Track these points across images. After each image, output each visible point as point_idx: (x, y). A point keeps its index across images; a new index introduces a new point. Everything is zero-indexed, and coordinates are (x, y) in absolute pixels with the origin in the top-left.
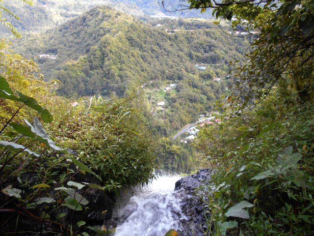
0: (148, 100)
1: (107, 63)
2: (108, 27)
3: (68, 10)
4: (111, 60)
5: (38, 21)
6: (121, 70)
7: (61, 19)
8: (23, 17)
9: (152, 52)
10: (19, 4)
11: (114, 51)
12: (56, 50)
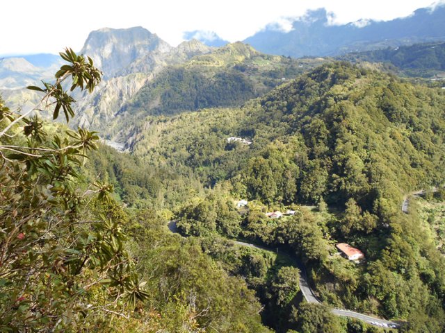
0: (427, 224)
1: (340, 147)
2: (343, 92)
3: (275, 78)
4: (349, 143)
5: (232, 92)
6: (368, 161)
7: (263, 89)
8: (213, 88)
9: (435, 132)
10: (210, 73)
11: (354, 127)
12: (253, 130)
